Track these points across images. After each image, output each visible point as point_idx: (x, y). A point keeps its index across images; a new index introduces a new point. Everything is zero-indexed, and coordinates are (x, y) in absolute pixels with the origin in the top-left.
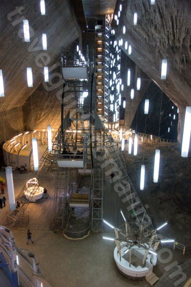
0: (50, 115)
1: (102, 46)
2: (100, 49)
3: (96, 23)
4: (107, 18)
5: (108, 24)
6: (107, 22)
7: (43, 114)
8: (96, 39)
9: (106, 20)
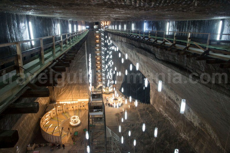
0: (67, 90)
1: (99, 39)
2: (98, 41)
3: (94, 24)
4: (102, 23)
5: (103, 27)
6: (102, 26)
7: (62, 90)
8: (95, 35)
9: (101, 24)
